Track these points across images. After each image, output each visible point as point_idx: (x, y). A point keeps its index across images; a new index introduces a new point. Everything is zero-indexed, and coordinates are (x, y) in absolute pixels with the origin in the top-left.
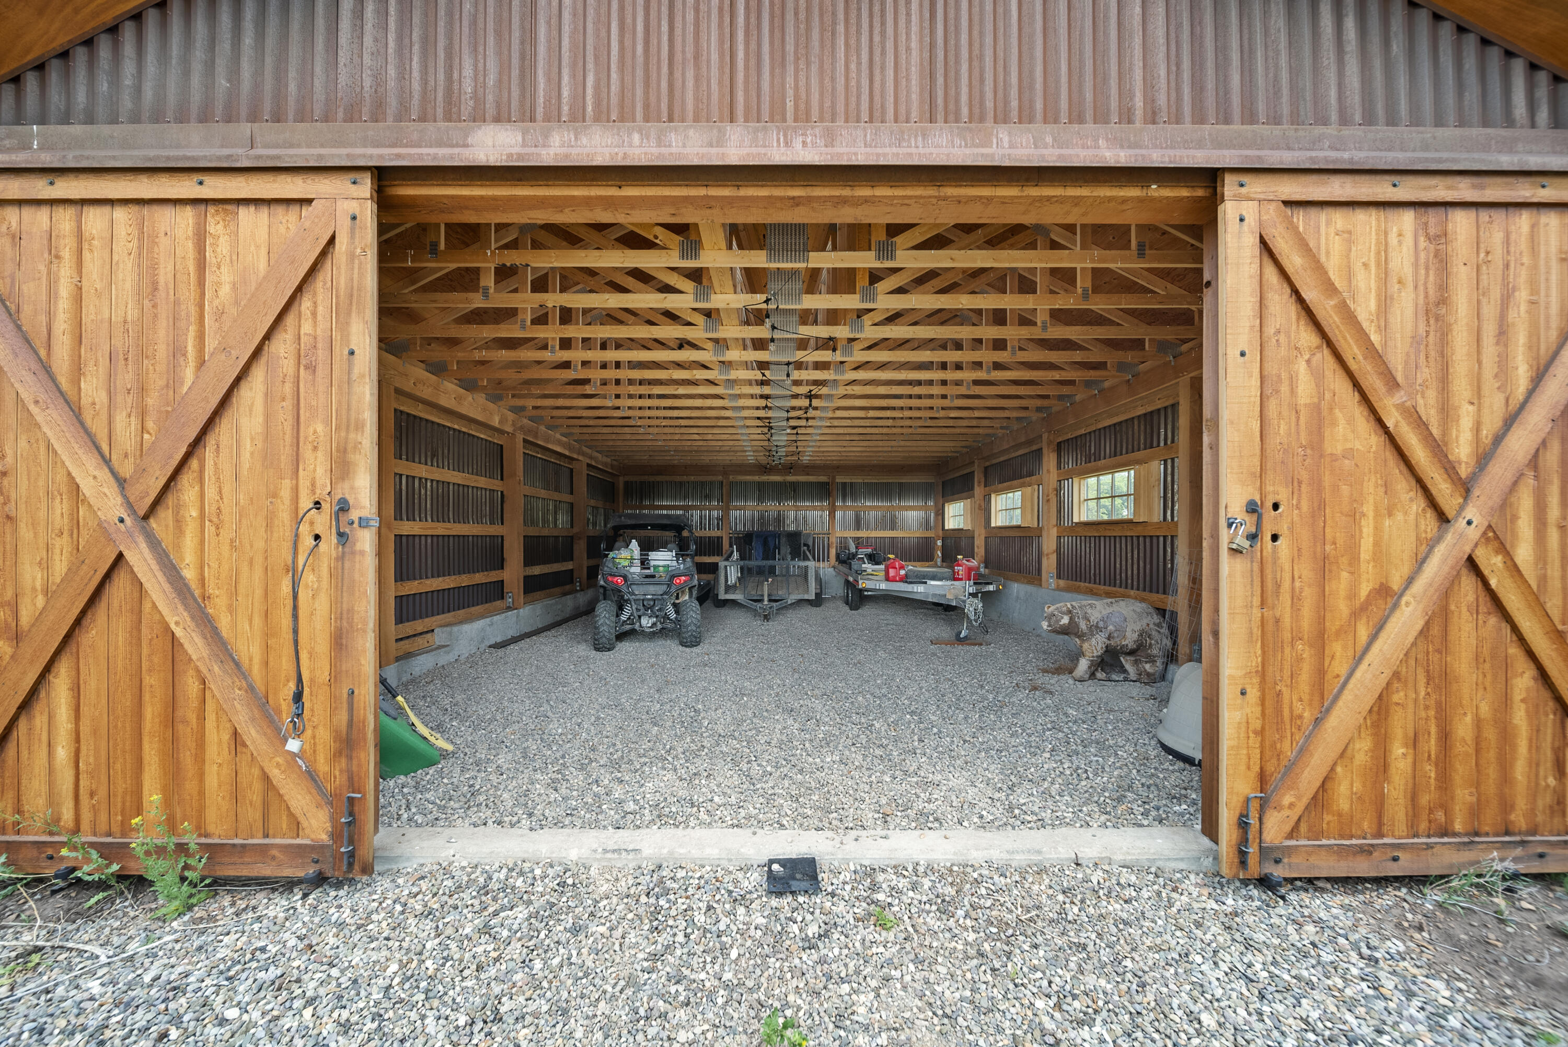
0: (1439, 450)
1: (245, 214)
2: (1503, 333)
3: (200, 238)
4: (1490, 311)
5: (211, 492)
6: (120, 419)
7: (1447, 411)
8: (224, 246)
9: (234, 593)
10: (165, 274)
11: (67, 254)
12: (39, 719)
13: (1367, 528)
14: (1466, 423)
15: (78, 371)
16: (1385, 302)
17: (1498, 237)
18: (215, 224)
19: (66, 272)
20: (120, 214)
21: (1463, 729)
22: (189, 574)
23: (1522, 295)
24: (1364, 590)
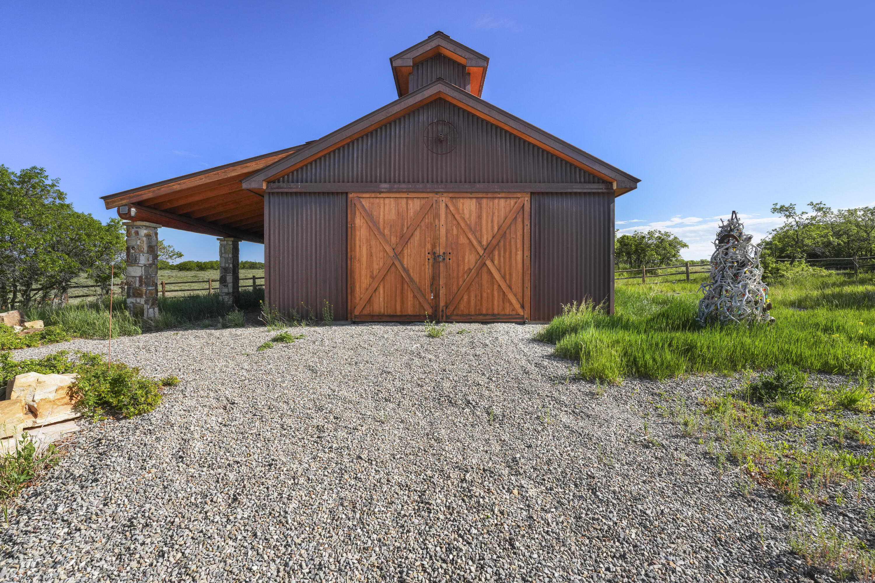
0: (480, 243)
1: (415, 200)
2: (492, 221)
3: (407, 204)
4: (490, 217)
5: (409, 251)
6: (392, 237)
7: (482, 236)
8: (411, 205)
9: (413, 269)
10: (401, 210)
11: (382, 207)
12: (377, 293)
13: (466, 257)
14: (485, 238)
15: (384, 228)
16: (470, 215)
17: (491, 203)
18: (410, 202)
19: (382, 210)
20: (392, 199)
21: (485, 295)
22: (405, 266)
23: (496, 214)
24: (466, 269)
